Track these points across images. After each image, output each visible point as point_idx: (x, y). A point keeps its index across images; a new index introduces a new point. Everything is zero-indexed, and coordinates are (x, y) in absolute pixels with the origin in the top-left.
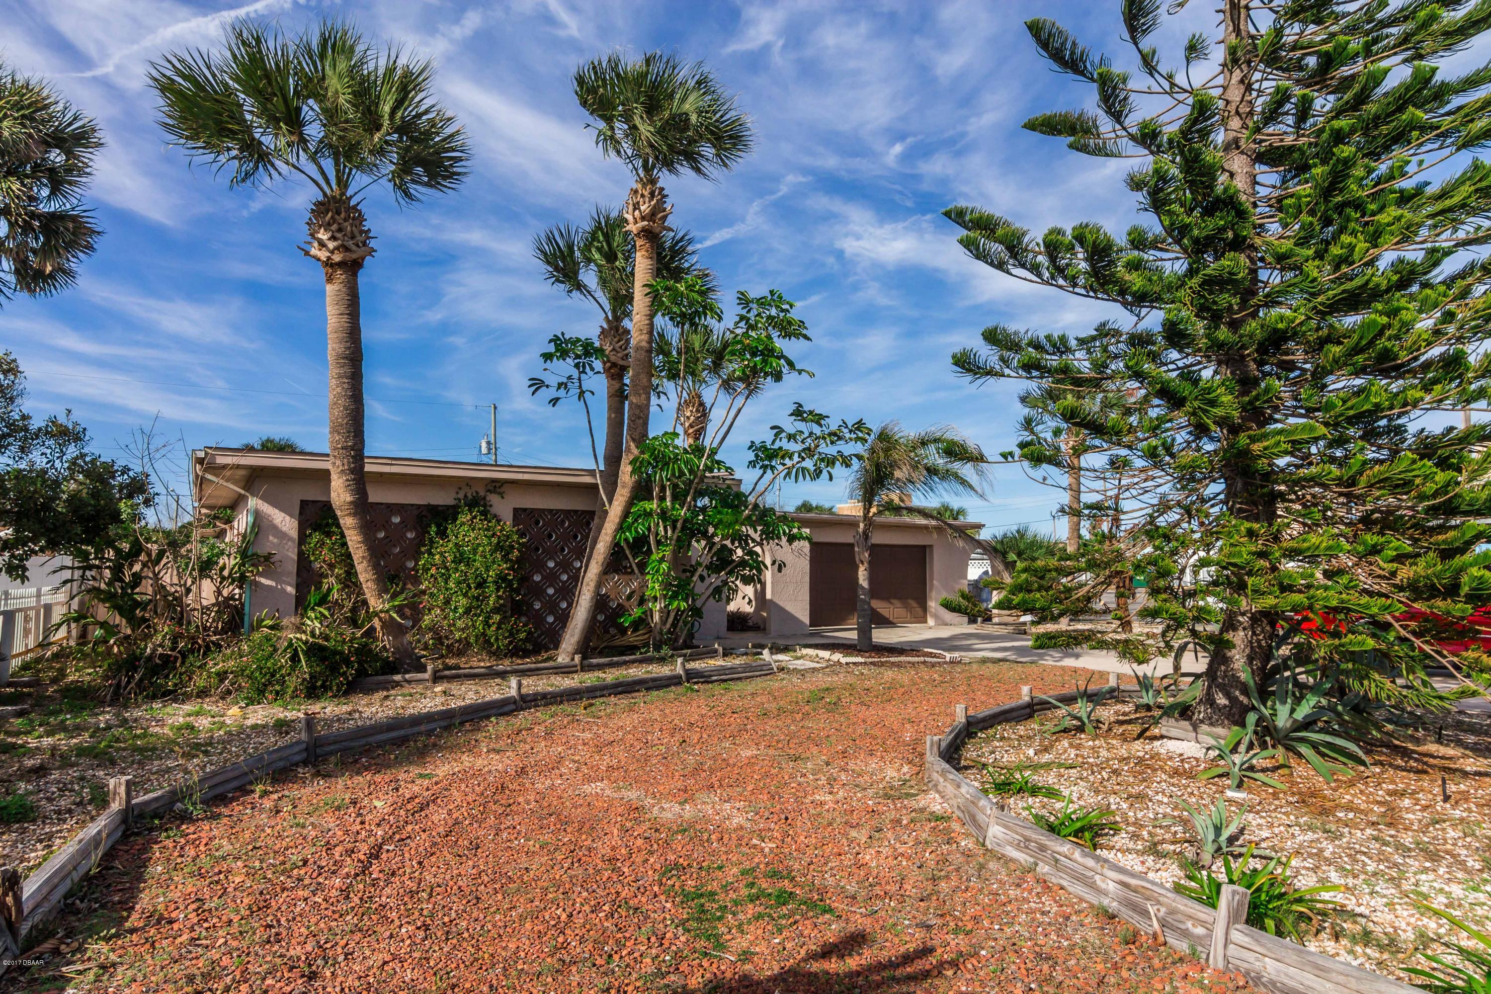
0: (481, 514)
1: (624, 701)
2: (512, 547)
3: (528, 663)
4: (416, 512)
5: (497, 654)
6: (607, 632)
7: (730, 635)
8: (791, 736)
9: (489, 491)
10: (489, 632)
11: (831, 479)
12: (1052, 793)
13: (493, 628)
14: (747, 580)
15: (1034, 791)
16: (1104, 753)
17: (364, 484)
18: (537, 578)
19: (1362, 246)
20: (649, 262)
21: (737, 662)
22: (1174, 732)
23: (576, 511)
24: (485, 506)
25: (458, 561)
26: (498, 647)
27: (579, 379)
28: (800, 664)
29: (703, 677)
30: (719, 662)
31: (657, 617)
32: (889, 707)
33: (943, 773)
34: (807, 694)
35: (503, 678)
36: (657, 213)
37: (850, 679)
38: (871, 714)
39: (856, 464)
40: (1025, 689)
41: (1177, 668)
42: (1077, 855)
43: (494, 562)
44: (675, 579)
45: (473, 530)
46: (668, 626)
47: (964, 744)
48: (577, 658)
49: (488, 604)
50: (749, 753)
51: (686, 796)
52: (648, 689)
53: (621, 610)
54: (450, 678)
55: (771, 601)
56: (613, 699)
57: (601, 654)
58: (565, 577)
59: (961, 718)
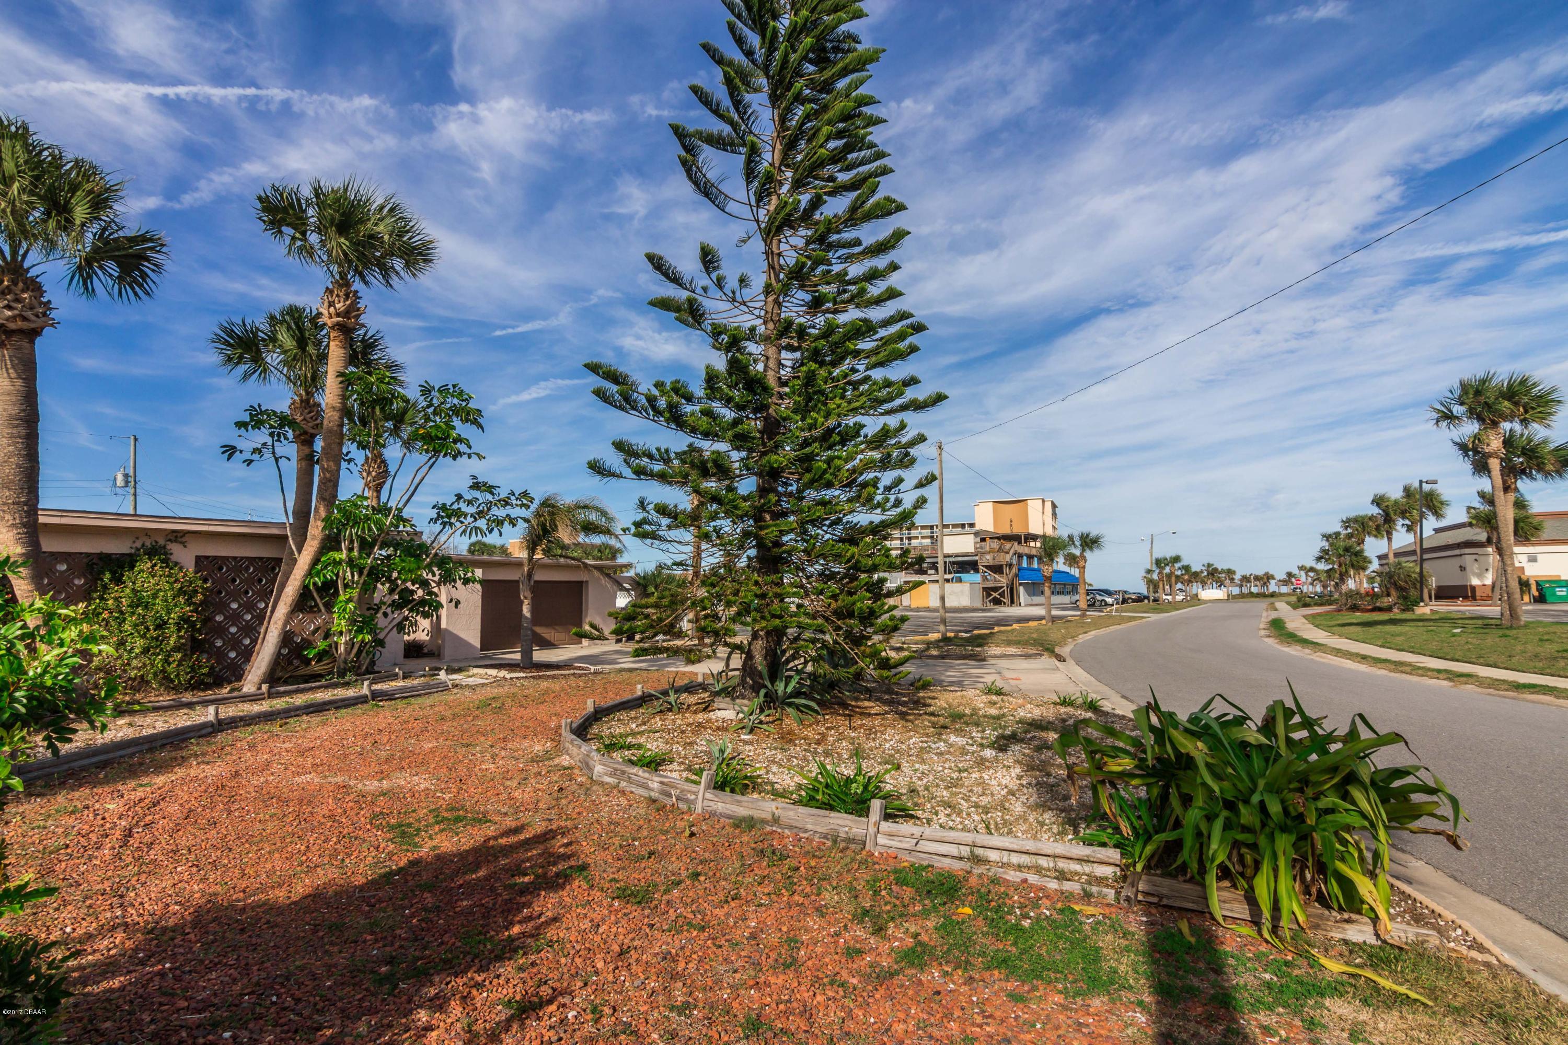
0: (162, 562)
1: (315, 719)
2: (196, 592)
3: (210, 694)
4: (85, 560)
5: (177, 689)
6: (291, 663)
7: (408, 661)
8: (464, 732)
9: (170, 540)
10: (169, 669)
11: (501, 535)
12: (640, 747)
13: (174, 665)
14: (426, 615)
15: (629, 747)
16: (679, 722)
17: (37, 537)
18: (219, 618)
19: (821, 420)
20: (343, 351)
21: (416, 682)
22: (722, 706)
23: (261, 559)
24: (166, 554)
25: (134, 606)
26: (180, 682)
27: (273, 446)
28: (471, 681)
29: (389, 696)
30: (400, 683)
31: (342, 649)
32: (541, 707)
33: (572, 742)
34: (477, 703)
35: (191, 708)
36: (352, 311)
37: (513, 690)
38: (527, 713)
39: (521, 524)
40: (639, 687)
41: (727, 665)
42: (640, 773)
43: (176, 605)
44: (360, 616)
45: (153, 577)
46: (352, 655)
47: (591, 725)
48: (265, 687)
49: (168, 643)
50: (430, 745)
51: (382, 775)
52: (337, 708)
53: (307, 644)
54: (132, 713)
55: (446, 630)
56: (305, 717)
57: (286, 683)
58: (248, 617)
59: (590, 707)
